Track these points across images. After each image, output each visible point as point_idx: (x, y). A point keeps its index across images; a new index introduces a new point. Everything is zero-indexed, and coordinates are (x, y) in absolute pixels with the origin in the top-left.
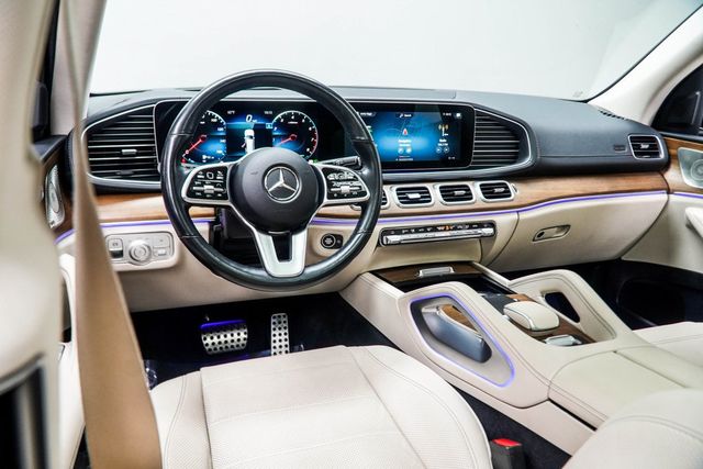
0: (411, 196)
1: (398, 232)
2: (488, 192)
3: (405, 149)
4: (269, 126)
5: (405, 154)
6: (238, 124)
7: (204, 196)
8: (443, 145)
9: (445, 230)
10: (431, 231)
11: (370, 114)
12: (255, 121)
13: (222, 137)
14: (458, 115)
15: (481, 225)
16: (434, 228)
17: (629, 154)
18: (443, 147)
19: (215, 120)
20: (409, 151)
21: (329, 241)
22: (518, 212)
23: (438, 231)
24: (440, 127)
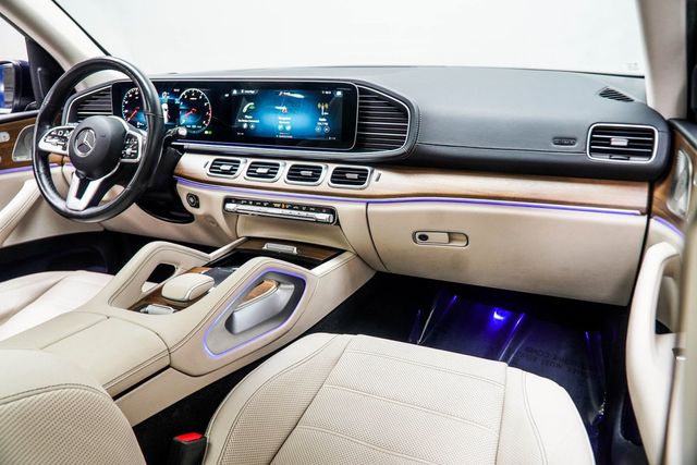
0: (259, 170)
2: (338, 176)
3: (284, 126)
4: (177, 102)
5: (284, 131)
8: (322, 125)
9: (281, 207)
10: (267, 206)
11: (252, 92)
12: (169, 97)
14: (339, 93)
15: (319, 209)
16: (271, 205)
18: (323, 127)
20: (288, 128)
21: (192, 200)
22: (368, 203)
23: (273, 207)
24: (319, 106)
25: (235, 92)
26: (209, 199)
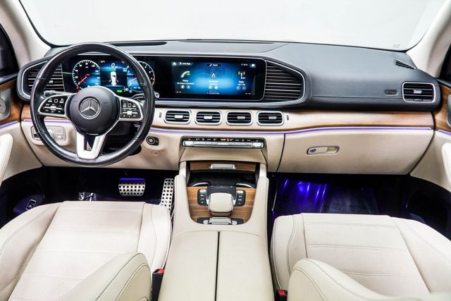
0: (206, 118)
1: (193, 139)
2: (263, 119)
3: (214, 86)
4: (125, 70)
5: (213, 89)
6: (107, 68)
7: (50, 111)
8: (241, 85)
9: (226, 141)
10: (216, 141)
11: (189, 64)
12: (117, 67)
13: (98, 76)
14: (253, 65)
15: (253, 140)
16: (219, 140)
17: (400, 98)
18: (242, 86)
19: (94, 66)
20: (216, 88)
21: (151, 140)
22: (285, 134)
23: (221, 141)
24: (239, 73)
25: (174, 64)
26: (169, 139)
